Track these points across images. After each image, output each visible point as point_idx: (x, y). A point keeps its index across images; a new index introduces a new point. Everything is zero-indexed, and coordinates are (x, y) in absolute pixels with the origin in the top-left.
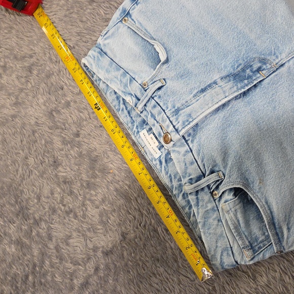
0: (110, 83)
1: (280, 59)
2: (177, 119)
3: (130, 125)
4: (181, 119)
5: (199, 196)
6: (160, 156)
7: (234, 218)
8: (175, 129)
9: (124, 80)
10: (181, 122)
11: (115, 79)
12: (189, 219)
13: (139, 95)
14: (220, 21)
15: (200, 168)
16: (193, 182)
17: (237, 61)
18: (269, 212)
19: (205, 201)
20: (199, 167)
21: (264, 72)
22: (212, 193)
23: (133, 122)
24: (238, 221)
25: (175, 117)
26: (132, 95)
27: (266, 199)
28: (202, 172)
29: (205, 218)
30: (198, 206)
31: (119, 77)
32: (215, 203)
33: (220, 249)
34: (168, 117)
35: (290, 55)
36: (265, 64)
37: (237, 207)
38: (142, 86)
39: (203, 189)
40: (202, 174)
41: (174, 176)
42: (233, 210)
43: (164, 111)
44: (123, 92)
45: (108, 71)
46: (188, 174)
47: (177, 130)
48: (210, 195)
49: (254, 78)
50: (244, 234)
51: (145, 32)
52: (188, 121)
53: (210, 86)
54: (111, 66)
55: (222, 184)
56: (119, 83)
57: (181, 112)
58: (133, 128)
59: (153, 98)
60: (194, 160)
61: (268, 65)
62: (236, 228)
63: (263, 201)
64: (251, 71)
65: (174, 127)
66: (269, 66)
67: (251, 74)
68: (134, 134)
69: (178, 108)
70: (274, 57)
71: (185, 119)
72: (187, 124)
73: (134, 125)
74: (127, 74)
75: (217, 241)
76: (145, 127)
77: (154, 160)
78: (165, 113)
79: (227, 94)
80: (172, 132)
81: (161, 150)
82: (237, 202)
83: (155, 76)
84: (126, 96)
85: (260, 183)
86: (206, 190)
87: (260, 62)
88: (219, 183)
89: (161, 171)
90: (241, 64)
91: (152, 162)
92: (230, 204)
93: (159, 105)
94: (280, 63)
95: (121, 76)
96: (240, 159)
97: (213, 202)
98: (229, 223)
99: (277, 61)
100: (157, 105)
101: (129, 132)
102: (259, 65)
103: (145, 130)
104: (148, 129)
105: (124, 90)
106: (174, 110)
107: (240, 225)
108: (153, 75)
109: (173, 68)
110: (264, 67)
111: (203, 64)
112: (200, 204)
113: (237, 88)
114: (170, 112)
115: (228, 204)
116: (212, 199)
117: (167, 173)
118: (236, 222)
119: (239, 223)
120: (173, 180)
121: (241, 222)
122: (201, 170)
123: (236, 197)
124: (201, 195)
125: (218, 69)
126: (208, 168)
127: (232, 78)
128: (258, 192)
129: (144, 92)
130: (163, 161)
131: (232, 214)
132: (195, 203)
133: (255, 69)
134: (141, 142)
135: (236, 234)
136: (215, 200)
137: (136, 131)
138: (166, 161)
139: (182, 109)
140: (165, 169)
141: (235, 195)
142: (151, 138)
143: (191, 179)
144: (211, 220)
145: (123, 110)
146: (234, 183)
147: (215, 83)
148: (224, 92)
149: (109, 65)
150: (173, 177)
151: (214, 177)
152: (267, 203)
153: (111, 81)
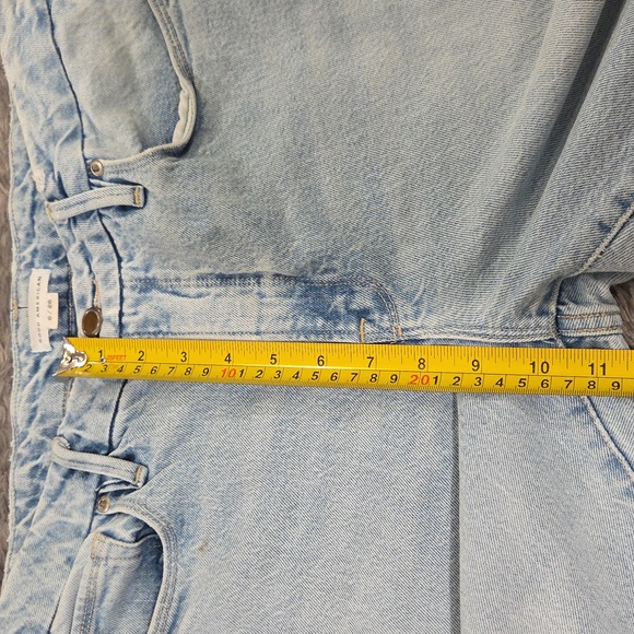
0: (23, 107)
1: (419, 324)
2: (137, 303)
3: (22, 235)
4: (145, 310)
5: (68, 482)
6: (44, 354)
7: (100, 581)
8: (120, 320)
9: (58, 124)
10: (140, 316)
11: (40, 107)
12: (17, 522)
13: (69, 184)
14: (356, 138)
15: (111, 431)
16: (77, 446)
17: (330, 258)
18: (170, 621)
19: (73, 502)
20: (112, 427)
21: (368, 328)
22: (98, 496)
23: (30, 235)
24: (105, 591)
25: (136, 294)
26: (53, 170)
27: (186, 590)
28: (110, 441)
29: (49, 534)
30: (54, 500)
31: (52, 110)
32: (89, 520)
33: (25, 619)
34: (121, 280)
35: (446, 330)
36: (383, 310)
37: (125, 564)
38: (87, 165)
39: (86, 475)
40: (107, 444)
41: (43, 416)
42: (111, 563)
43: (120, 260)
44: (37, 148)
45: (32, 75)
46: (79, 423)
47: (121, 326)
48: (92, 496)
49: (341, 327)
50: (97, 623)
51: (182, 43)
52: (157, 325)
53: (243, 277)
54: (48, 68)
55: (129, 496)
56: (42, 120)
57: (155, 293)
58: (25, 248)
59: (101, 216)
60: (114, 403)
61: (386, 317)
62: (89, 601)
63: (179, 589)
64: (347, 304)
65: (121, 314)
66: (386, 324)
67: (342, 310)
68: (20, 262)
69: (154, 279)
70: (409, 310)
71: (153, 318)
72: (151, 329)
73: (30, 243)
74: (76, 115)
75: (31, 598)
76: (51, 265)
77: (24, 352)
78: (120, 268)
79: (263, 328)
80: (109, 320)
81: (55, 344)
82: (131, 553)
83: (128, 167)
84: (39, 162)
85: (201, 549)
86: (93, 482)
87: (376, 297)
88: (124, 487)
89: (25, 386)
90: (335, 271)
91: (20, 351)
92: (114, 549)
93: (112, 240)
94: (413, 333)
95: (60, 109)
96: (197, 473)
97: (90, 516)
98: (84, 583)
99: (410, 324)
100: (107, 239)
101: (14, 249)
102: (369, 303)
103: (48, 272)
104: (54, 276)
105: (43, 148)
106: (142, 274)
107: (101, 601)
108: (126, 160)
109: (180, 180)
110: (376, 316)
111: (250, 214)
112: (62, 499)
113: (294, 326)
114: (132, 273)
115: (111, 545)
116: (90, 508)
117: (33, 398)
118: (99, 592)
119: (103, 596)
120: (33, 424)
121: (109, 596)
122: (111, 435)
123: (136, 541)
124: (74, 485)
125: (277, 250)
126: (127, 442)
127: (299, 290)
128: (184, 565)
129: (87, 186)
130: (43, 368)
131: (101, 571)
132: (52, 488)
133: (354, 306)
134: (22, 292)
135: (81, 613)
136: (94, 514)
137: (29, 259)
138: (49, 373)
139: (161, 289)
140: (35, 388)
141: (137, 537)
142: (50, 302)
143: (79, 437)
144: (55, 548)
145: (24, 189)
146: (150, 511)
147: (258, 277)
148: (260, 319)
149: (45, 62)
150: (38, 416)
151: (123, 470)
152: (181, 599)
153: (27, 102)
